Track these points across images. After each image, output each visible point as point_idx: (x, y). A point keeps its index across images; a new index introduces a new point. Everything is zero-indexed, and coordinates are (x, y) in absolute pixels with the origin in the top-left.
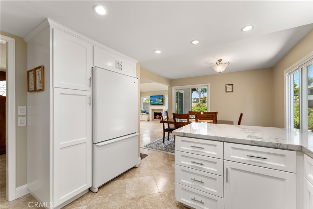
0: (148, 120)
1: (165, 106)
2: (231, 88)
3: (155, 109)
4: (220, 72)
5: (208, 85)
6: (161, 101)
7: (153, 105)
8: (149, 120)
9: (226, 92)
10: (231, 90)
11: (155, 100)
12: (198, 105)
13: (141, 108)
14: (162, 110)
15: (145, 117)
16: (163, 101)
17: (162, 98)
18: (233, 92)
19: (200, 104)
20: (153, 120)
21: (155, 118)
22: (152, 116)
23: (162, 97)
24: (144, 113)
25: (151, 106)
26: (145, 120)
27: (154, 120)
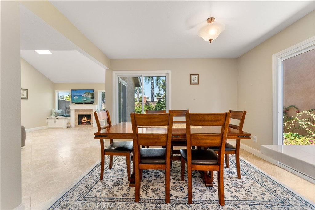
0: (67, 127)
1: (97, 104)
2: (196, 79)
3: (81, 110)
4: (210, 40)
5: (168, 74)
6: (91, 96)
7: (76, 103)
8: (69, 127)
9: (191, 84)
10: (196, 82)
11: (81, 96)
12: (137, 105)
13: (54, 109)
14: (92, 110)
15: (63, 121)
16: (93, 97)
17: (92, 94)
18: (198, 84)
19: (139, 103)
20: (76, 126)
21: (80, 123)
22: (76, 120)
23: (92, 92)
24: (60, 115)
25: (74, 105)
26: (61, 127)
27: (78, 126)
